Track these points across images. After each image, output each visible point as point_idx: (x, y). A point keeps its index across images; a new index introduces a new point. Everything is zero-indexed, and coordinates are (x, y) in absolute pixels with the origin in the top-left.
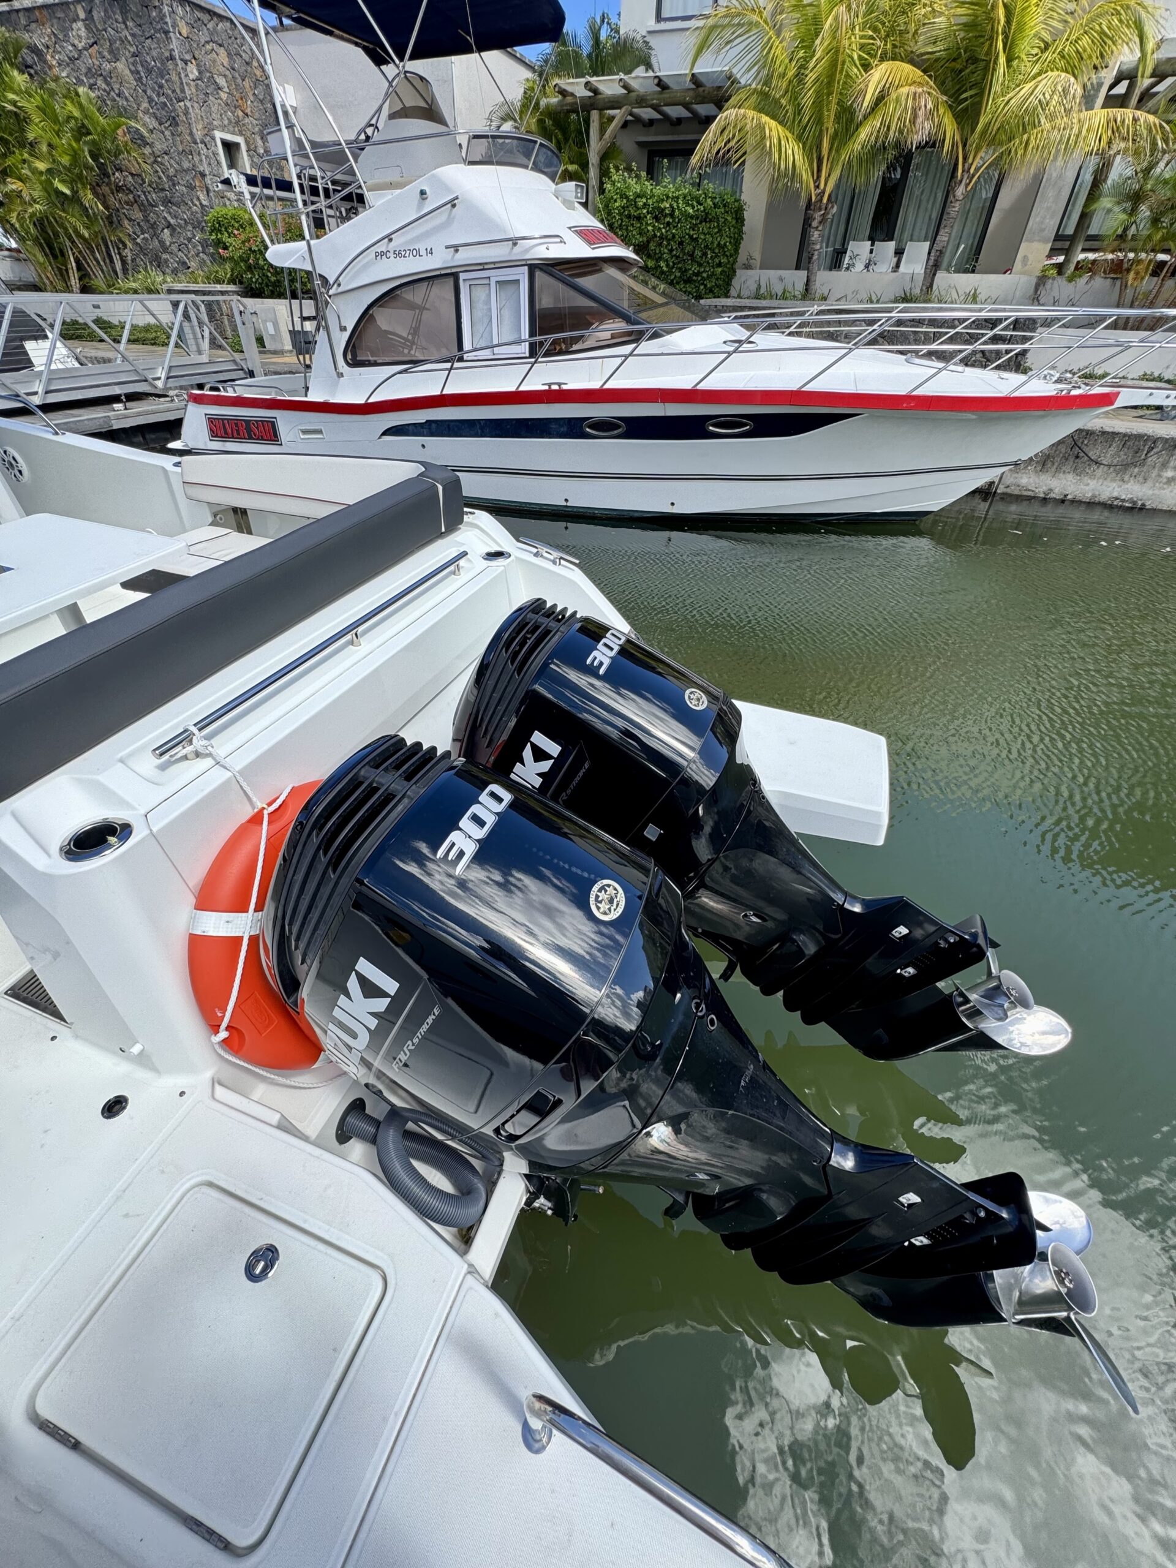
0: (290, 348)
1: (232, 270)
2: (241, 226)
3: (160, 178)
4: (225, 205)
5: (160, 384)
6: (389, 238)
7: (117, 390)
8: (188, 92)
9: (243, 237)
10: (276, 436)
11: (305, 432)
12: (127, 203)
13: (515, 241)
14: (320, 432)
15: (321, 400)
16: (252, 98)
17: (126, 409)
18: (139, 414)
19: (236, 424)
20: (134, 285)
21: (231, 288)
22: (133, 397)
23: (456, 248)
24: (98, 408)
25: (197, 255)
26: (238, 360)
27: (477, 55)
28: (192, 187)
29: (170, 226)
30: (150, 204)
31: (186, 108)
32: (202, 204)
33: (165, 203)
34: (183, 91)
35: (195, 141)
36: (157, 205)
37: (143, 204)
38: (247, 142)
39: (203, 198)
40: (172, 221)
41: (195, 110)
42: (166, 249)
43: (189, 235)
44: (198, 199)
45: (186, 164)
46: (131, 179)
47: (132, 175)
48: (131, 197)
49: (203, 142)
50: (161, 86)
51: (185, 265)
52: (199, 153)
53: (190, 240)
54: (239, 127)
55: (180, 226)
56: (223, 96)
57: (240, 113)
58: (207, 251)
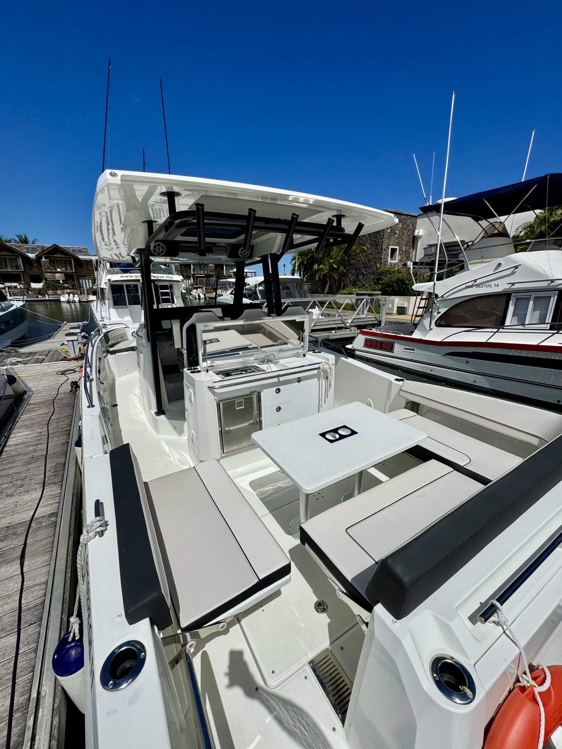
0: (396, 312)
1: (381, 287)
2: (390, 273)
3: (366, 261)
4: (385, 267)
5: (348, 324)
6: (475, 281)
7: (334, 326)
8: (385, 236)
9: (390, 277)
10: (392, 348)
11: (405, 349)
12: (352, 268)
13: (552, 281)
14: (414, 350)
15: (419, 338)
16: (406, 235)
17: (335, 333)
18: (339, 335)
19: (376, 343)
20: (345, 292)
21: (380, 292)
22: (340, 328)
23: (513, 284)
24: (327, 332)
25: (369, 282)
26: (377, 317)
27: (532, 211)
28: (375, 263)
29: (363, 274)
30: (359, 269)
31: (383, 241)
32: (377, 267)
33: (364, 268)
34: (383, 236)
35: (382, 250)
36: (361, 268)
37: (357, 269)
38: (400, 248)
39: (378, 265)
40: (365, 273)
41: (385, 241)
42: (359, 281)
43: (369, 276)
44: (377, 266)
45: (376, 256)
46: (356, 262)
47: (357, 261)
48: (354, 267)
49: (385, 250)
50: (376, 236)
51: (364, 285)
52: (382, 253)
53: (368, 278)
54: (398, 244)
55: (367, 274)
56: (396, 236)
57: (400, 240)
58: (374, 281)
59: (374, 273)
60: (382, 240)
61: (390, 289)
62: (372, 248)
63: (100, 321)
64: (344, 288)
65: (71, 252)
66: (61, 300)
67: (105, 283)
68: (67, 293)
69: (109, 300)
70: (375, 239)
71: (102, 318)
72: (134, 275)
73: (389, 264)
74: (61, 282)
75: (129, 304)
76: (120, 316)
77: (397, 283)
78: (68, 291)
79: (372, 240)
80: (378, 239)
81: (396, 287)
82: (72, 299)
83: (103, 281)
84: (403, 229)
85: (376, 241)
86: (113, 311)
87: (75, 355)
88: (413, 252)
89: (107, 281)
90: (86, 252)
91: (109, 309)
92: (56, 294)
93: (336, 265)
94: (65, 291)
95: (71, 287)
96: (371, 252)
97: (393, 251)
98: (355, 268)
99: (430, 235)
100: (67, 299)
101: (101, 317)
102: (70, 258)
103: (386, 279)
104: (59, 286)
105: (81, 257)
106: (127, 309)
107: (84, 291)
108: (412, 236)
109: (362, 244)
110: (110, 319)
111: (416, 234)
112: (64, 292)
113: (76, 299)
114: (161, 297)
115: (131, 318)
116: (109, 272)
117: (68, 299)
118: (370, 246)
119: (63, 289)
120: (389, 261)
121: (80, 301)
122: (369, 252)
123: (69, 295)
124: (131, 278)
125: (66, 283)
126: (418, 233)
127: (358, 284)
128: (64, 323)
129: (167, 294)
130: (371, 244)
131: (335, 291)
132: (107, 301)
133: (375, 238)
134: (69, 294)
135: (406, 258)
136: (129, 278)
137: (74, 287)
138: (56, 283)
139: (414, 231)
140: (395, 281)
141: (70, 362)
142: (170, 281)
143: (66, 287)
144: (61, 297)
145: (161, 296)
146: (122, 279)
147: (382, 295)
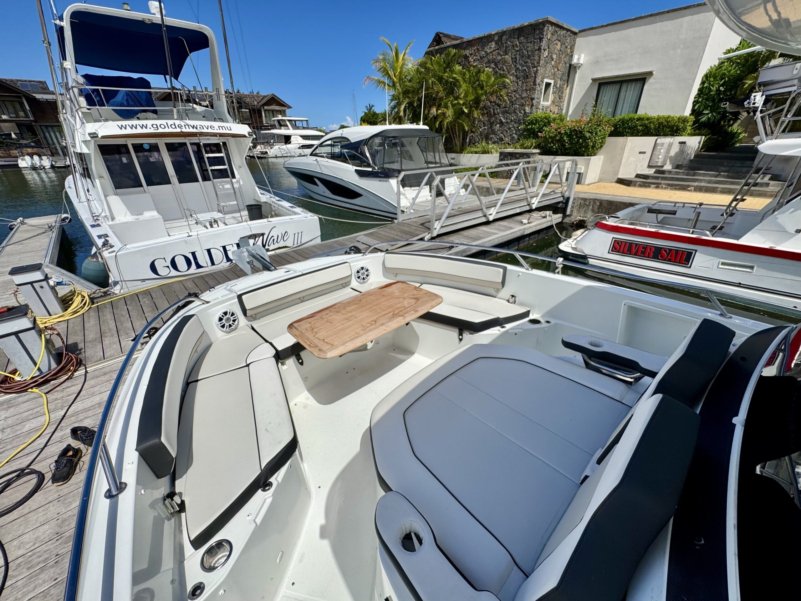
2: (550, 121)
4: (540, 112)
5: (534, 206)
8: (541, 63)
9: (556, 127)
10: (687, 260)
12: (482, 114)
16: (563, 62)
18: (535, 226)
19: (644, 248)
20: (476, 150)
28: (523, 105)
29: (501, 123)
30: (495, 114)
31: (537, 70)
32: (525, 113)
33: (503, 113)
34: (538, 63)
35: (535, 84)
36: (498, 114)
37: (491, 114)
38: (555, 82)
39: (527, 109)
40: (504, 121)
41: (541, 70)
42: (494, 133)
43: (511, 126)
44: (524, 110)
45: (524, 95)
46: (489, 104)
47: (491, 102)
48: (485, 112)
49: (539, 85)
50: (526, 63)
51: (502, 140)
52: (535, 90)
53: (510, 129)
54: (554, 76)
55: (507, 123)
56: (553, 63)
57: (556, 70)
58: (518, 133)
59: (519, 120)
60: (535, 69)
61: (555, 145)
62: (517, 83)
63: (93, 226)
64: (473, 143)
65: (20, 88)
66: (20, 166)
67: (85, 142)
68: (28, 154)
69: (101, 177)
70: (524, 68)
71: (96, 218)
72: (149, 123)
73: (541, 107)
74: (13, 136)
75: (148, 185)
76: (136, 210)
77: (570, 136)
78: (30, 150)
79: (517, 69)
80: (528, 67)
81: (567, 143)
82: (38, 164)
83: (79, 137)
84: (561, 53)
85: (525, 70)
86: (116, 201)
87: (39, 369)
88: (566, 90)
89: (89, 138)
90: (45, 89)
91: (106, 196)
92: (10, 156)
93: (466, 108)
94: (25, 150)
95: (32, 144)
96: (515, 89)
97: (548, 85)
98: (487, 113)
99: (595, 63)
100: (30, 164)
101: (92, 213)
102: (20, 97)
103: (549, 131)
104: (12, 143)
105: (38, 96)
106: (144, 195)
107: (56, 150)
108: (568, 65)
109: (500, 74)
110: (113, 219)
111: (575, 61)
112: (22, 153)
113: (46, 162)
114: (210, 168)
115: (158, 212)
116: (88, 118)
117: (32, 163)
118: (515, 79)
119: (19, 148)
120: (542, 103)
121: (52, 167)
122: (512, 88)
123: (32, 158)
124: (144, 131)
125: (23, 139)
126: (579, 59)
127: (491, 138)
128: (19, 220)
129: (220, 161)
130: (516, 76)
131: (458, 148)
132: (97, 181)
133: (523, 66)
134: (31, 155)
135: (558, 99)
136: (139, 131)
137: (38, 144)
138: (5, 139)
139: (572, 56)
140: (566, 133)
141: (24, 397)
142: (221, 135)
143: (25, 144)
144: (20, 161)
145: (210, 166)
146: (124, 132)
147: (540, 154)
